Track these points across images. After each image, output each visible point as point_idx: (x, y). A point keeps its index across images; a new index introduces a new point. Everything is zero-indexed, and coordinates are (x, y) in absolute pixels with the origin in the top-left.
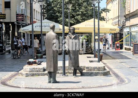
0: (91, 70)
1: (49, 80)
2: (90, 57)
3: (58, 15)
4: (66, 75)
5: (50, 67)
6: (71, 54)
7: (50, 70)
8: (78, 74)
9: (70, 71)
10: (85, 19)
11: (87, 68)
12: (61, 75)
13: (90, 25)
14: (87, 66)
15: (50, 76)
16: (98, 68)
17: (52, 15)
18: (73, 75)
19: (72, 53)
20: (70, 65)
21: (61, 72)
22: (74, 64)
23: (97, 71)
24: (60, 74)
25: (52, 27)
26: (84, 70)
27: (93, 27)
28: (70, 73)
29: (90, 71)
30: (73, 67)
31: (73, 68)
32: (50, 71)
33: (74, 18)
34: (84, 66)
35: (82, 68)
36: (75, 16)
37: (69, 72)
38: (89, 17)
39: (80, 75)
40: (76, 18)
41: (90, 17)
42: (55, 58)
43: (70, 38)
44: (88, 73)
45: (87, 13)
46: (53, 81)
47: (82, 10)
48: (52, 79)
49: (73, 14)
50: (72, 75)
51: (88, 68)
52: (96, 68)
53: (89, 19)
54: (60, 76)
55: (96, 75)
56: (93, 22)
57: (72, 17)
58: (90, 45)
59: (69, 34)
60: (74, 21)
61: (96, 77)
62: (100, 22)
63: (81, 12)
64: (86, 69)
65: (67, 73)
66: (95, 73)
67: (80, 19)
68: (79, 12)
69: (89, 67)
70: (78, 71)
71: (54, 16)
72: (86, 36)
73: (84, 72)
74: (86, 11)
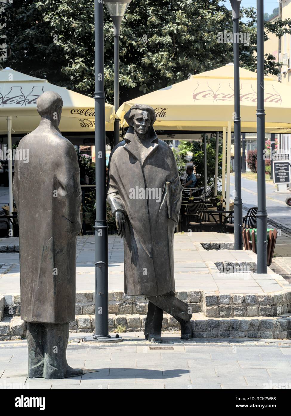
0: (229, 312)
1: (32, 363)
2: (217, 247)
3: (61, 49)
4: (112, 334)
5: (40, 299)
6: (137, 237)
7: (39, 316)
8: (166, 329)
9: (129, 317)
10: (187, 65)
11: (213, 301)
12: (89, 335)
13: (215, 96)
14: (209, 292)
15: (37, 343)
16: (261, 303)
17: (33, 51)
18: (147, 338)
19: (139, 232)
20: (131, 287)
21: (86, 321)
22: (149, 285)
23: (261, 318)
24: (85, 330)
25: (46, 106)
26: (198, 310)
27: (232, 102)
28: (131, 327)
29: (228, 316)
30: (143, 297)
31: (143, 303)
32: (36, 320)
33: (139, 64)
34: (196, 293)
35: (187, 301)
36: (142, 55)
37: (124, 322)
38: (207, 56)
39: (178, 334)
40: (145, 60)
41: (211, 55)
42: (60, 257)
43: (133, 158)
44: (217, 325)
45: (195, 41)
46: (52, 370)
47: (173, 27)
48: (46, 359)
49: (134, 43)
50: (142, 335)
51: (218, 303)
52: (255, 300)
53: (208, 68)
54: (85, 340)
55: (255, 337)
56: (232, 82)
57: (126, 56)
58: (208, 188)
59: (128, 141)
60: (135, 78)
61: (256, 343)
62: (265, 82)
63: (171, 34)
64: (205, 307)
65: (115, 327)
66: (251, 324)
67: (165, 65)
68: (160, 34)
69: (223, 296)
70: (167, 316)
71: (43, 53)
72: (188, 144)
73: (198, 323)
74: (191, 31)
